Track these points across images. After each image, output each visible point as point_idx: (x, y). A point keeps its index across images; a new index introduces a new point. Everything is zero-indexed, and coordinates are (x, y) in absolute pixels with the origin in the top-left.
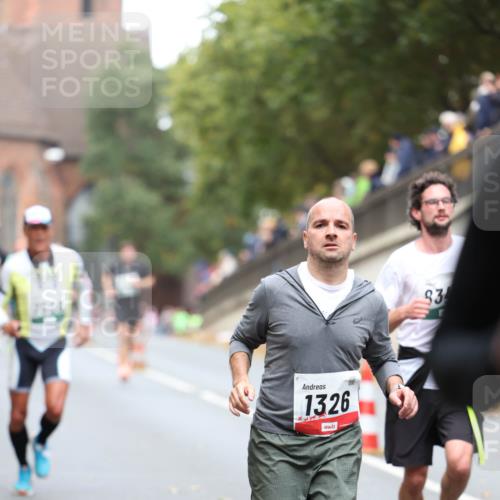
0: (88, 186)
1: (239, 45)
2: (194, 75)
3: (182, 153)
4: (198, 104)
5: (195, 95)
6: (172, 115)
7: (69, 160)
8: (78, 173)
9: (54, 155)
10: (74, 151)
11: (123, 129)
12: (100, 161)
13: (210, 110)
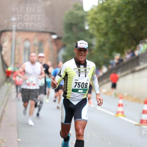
0: (64, 46)
1: (109, 5)
2: (96, 13)
3: (92, 36)
4: (97, 22)
5: (96, 19)
6: (89, 25)
7: (59, 38)
8: (61, 42)
9: (54, 37)
10: (60, 36)
11: (74, 29)
12: (68, 39)
13: (101, 24)
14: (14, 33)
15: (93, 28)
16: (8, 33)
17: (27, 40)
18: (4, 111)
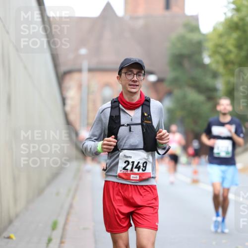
0: (169, 93)
2: (221, 36)
3: (215, 75)
4: (223, 51)
5: (221, 46)
6: (210, 56)
7: (160, 81)
8: (165, 87)
9: (152, 78)
10: (162, 76)
11: (187, 64)
12: (176, 81)
13: (229, 52)
14: (85, 76)
15: (217, 62)
16: (76, 76)
17: (107, 85)
18: (71, 206)
